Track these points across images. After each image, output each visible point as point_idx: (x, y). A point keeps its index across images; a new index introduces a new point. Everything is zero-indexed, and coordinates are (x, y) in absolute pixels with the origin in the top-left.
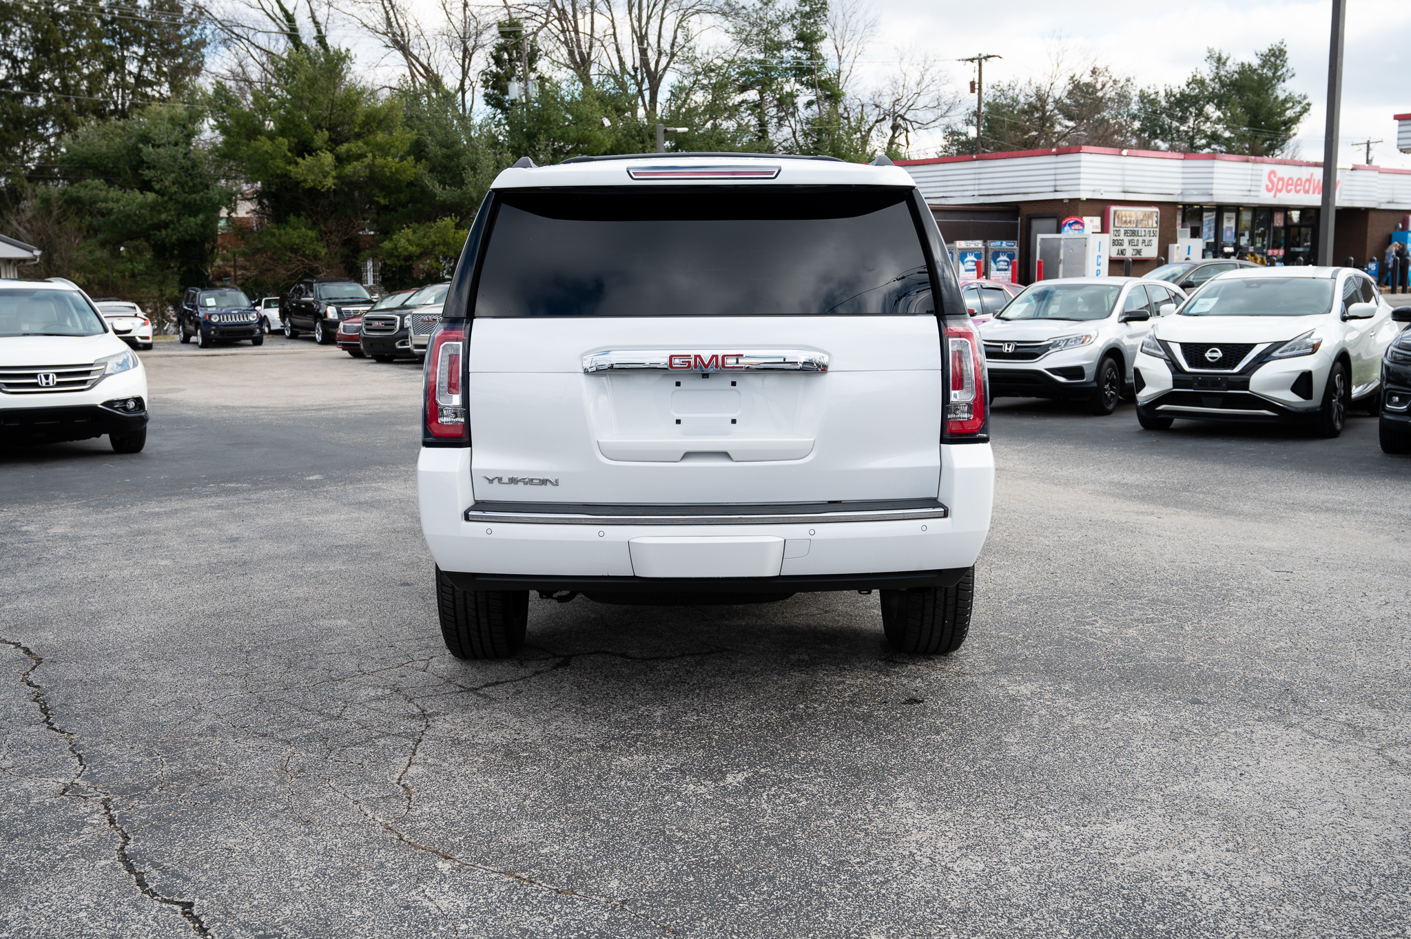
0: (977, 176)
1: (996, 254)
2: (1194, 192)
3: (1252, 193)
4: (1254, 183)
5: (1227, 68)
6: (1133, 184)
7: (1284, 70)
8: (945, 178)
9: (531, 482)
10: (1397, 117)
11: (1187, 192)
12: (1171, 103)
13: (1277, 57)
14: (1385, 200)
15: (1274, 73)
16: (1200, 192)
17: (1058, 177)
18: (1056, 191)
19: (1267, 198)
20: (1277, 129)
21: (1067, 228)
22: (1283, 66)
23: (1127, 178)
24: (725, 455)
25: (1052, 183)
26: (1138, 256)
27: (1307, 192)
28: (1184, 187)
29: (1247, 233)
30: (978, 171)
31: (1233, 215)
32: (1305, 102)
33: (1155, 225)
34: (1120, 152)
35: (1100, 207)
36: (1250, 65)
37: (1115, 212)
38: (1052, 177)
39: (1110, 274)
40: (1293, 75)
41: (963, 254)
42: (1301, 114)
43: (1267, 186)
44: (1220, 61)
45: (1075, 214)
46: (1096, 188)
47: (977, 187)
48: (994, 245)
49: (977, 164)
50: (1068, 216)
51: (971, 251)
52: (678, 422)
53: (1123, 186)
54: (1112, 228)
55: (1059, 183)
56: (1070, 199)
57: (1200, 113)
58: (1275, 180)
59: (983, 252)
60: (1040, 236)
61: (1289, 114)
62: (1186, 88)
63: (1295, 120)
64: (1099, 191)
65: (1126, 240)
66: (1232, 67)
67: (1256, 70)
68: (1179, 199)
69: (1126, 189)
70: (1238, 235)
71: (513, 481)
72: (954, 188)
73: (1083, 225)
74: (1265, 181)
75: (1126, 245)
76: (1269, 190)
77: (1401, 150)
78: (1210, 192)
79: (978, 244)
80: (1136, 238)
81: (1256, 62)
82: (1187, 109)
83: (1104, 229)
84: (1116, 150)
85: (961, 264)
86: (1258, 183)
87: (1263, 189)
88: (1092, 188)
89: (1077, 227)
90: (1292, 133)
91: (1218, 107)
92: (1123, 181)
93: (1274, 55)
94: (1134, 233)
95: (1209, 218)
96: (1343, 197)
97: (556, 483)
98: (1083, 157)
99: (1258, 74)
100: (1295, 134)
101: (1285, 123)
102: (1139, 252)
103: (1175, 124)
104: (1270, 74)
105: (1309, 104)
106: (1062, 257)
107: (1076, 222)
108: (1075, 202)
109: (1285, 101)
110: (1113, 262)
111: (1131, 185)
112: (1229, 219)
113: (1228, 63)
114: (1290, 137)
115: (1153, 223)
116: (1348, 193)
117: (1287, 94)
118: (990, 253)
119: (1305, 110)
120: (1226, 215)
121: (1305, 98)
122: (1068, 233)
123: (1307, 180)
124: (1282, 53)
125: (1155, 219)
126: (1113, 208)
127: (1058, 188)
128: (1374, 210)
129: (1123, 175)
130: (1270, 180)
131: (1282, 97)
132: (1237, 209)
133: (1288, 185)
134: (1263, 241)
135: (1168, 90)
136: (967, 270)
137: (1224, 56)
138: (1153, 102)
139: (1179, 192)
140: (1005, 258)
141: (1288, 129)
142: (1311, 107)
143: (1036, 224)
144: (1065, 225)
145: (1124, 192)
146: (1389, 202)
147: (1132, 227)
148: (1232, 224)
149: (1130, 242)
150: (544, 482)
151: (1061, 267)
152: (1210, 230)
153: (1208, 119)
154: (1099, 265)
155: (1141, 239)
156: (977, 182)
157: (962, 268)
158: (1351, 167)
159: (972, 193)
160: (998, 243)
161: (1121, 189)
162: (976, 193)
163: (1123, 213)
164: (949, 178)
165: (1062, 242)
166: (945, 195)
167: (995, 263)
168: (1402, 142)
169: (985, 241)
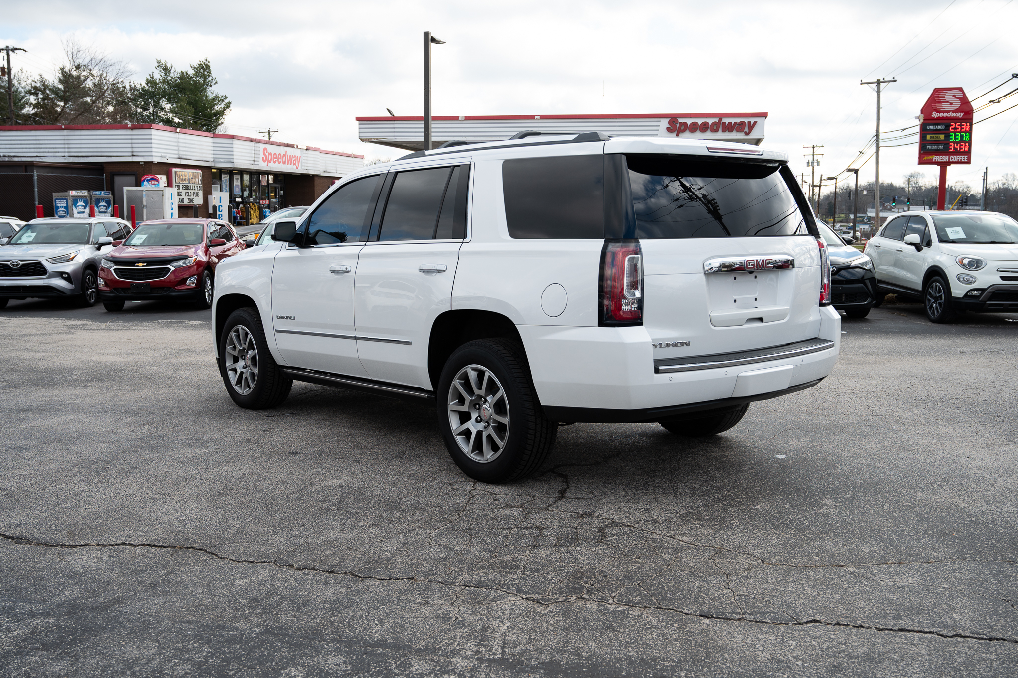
0: (66, 142)
1: (98, 201)
2: (222, 160)
3: (256, 163)
4: (256, 156)
5: (172, 75)
6: (184, 153)
7: (210, 78)
8: (38, 142)
9: (676, 345)
10: (358, 119)
11: (217, 160)
12: (136, 95)
13: (205, 70)
14: (322, 170)
15: (204, 81)
16: (226, 160)
17: (134, 145)
18: (133, 156)
19: (263, 166)
20: (211, 118)
21: (145, 183)
22: (209, 76)
23: (181, 149)
24: (761, 320)
25: (130, 150)
26: (191, 204)
27: (284, 163)
28: (215, 156)
29: (247, 189)
30: (66, 138)
31: (239, 177)
32: (226, 101)
33: (200, 182)
34: (176, 130)
35: (166, 168)
36: (187, 74)
37: (176, 172)
38: (130, 145)
39: (180, 217)
40: (216, 82)
41: (75, 200)
42: (225, 109)
43: (263, 158)
44: (166, 70)
45: (150, 173)
46: (163, 154)
47: (66, 150)
48: (96, 193)
49: (65, 132)
50: (144, 175)
51: (81, 198)
52: (735, 301)
53: (178, 154)
54: (174, 184)
55: (135, 150)
56: (144, 162)
57: (157, 105)
58: (267, 154)
59: (89, 199)
60: (125, 188)
61: (217, 108)
62: (146, 86)
63: (221, 113)
64: (165, 157)
65: (184, 192)
66: (175, 74)
67: (191, 77)
68: (212, 165)
69: (181, 156)
70: (242, 190)
71: (667, 345)
72: (47, 150)
73: (158, 181)
74: (262, 155)
75: (184, 196)
76: (264, 161)
77: (362, 140)
78: (232, 160)
79: (84, 193)
80: (190, 191)
81: (191, 72)
82: (147, 100)
83: (169, 184)
84: (173, 129)
85: (74, 209)
86: (258, 156)
87: (261, 160)
88: (160, 155)
89: (153, 182)
90: (220, 122)
91: (169, 101)
92: (179, 150)
93: (203, 68)
94: (188, 188)
95: (225, 178)
96: (303, 167)
97: (688, 344)
98: (153, 132)
99: (194, 80)
100: (222, 123)
101: (215, 115)
102: (192, 201)
103: (139, 110)
104: (201, 81)
105: (230, 103)
106: (144, 204)
107: (152, 179)
108: (150, 163)
109: (214, 99)
110: (180, 207)
111: (184, 154)
112: (237, 180)
113: (172, 71)
114: (219, 125)
115: (199, 180)
116: (306, 165)
117: (214, 95)
118: (94, 200)
119: (228, 106)
120: (235, 176)
121: (226, 98)
122: (146, 186)
123: (284, 155)
124: (208, 67)
125: (200, 178)
126: (174, 170)
127: (134, 154)
128: (317, 176)
129: (178, 146)
130: (265, 154)
131: (211, 96)
132: (241, 172)
133: (274, 158)
134: (256, 194)
135: (133, 86)
136: (78, 213)
137: (169, 66)
138: (122, 94)
139: (212, 160)
140: (104, 204)
141: (218, 119)
142: (231, 105)
143: (118, 180)
144: (144, 180)
145: (180, 158)
146: (324, 172)
147: (186, 183)
148: (239, 183)
149: (186, 193)
150: (683, 344)
151: (145, 210)
152: (226, 187)
153: (162, 109)
154: (172, 209)
155: (192, 191)
156: (66, 146)
157: (75, 211)
158: (306, 148)
159: (63, 154)
160: (98, 192)
161: (177, 156)
162: (66, 154)
163: (181, 173)
164: (41, 142)
165: (144, 193)
166: (38, 154)
167: (98, 208)
168: (362, 135)
169: (89, 191)
